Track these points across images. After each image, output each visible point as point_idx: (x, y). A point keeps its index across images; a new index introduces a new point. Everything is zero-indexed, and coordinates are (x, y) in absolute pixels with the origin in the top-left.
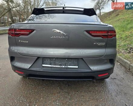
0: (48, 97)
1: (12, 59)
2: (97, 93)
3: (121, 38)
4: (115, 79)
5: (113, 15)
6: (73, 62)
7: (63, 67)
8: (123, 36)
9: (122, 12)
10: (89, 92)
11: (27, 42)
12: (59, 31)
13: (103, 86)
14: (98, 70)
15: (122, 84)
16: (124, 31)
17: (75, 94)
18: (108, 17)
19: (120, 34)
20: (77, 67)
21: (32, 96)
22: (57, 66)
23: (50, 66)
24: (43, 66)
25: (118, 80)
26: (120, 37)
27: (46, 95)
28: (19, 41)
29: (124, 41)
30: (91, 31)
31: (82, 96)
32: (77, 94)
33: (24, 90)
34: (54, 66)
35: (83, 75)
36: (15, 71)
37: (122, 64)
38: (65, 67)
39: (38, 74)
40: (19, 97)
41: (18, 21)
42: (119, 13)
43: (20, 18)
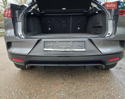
0: (50, 88)
2: (105, 82)
10: (96, 82)
13: (109, 75)
17: (81, 84)
20: (84, 50)
21: (32, 88)
24: (45, 51)
27: (48, 86)
31: (89, 86)
32: (84, 84)
33: (22, 82)
40: (16, 90)
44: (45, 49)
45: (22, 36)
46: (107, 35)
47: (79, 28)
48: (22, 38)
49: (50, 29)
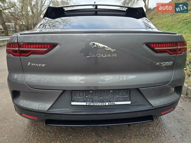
1: (15, 94)
7: (107, 104)
11: (43, 65)
12: (101, 45)
14: (162, 105)
20: (129, 103)
23: (84, 104)
24: (73, 105)
28: (29, 64)
30: (153, 43)
34: (92, 104)
36: (21, 114)
38: (110, 104)
41: (13, 29)
42: (154, 17)
43: (16, 24)
44: (73, 103)
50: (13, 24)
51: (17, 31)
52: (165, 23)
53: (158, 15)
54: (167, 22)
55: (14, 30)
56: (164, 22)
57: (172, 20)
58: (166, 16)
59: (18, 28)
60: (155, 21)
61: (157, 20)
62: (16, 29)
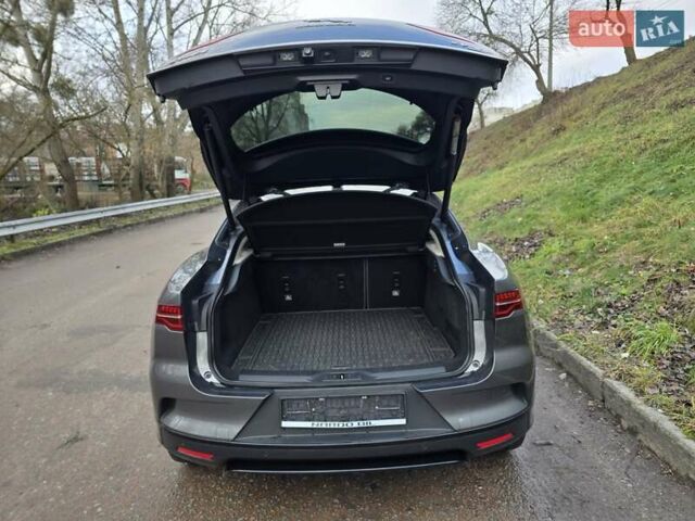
2: (480, 507)
3: (573, 254)
4: (549, 444)
5: (541, 129)
6: (388, 406)
7: (355, 424)
8: (582, 245)
9: (578, 115)
10: (452, 508)
13: (501, 477)
14: (474, 425)
15: (572, 463)
16: (583, 219)
18: (516, 141)
19: (566, 236)
20: (403, 422)
22: (332, 425)
23: (308, 424)
24: (285, 428)
25: (562, 449)
26: (568, 251)
29: (587, 268)
34: (324, 425)
35: (425, 448)
37: (576, 380)
38: (361, 425)
39: (266, 455)
41: (90, 175)
42: (567, 123)
43: (100, 159)
44: (285, 424)
45: (209, 376)
46: (472, 368)
47: (396, 293)
48: (211, 383)
49: (288, 298)
50: (93, 159)
51: (104, 182)
52: (595, 153)
53: (579, 118)
54: (600, 148)
55: (95, 178)
56: (593, 150)
57: (618, 140)
58: (606, 123)
59: (107, 171)
60: (571, 137)
61: (576, 136)
62: (99, 174)
